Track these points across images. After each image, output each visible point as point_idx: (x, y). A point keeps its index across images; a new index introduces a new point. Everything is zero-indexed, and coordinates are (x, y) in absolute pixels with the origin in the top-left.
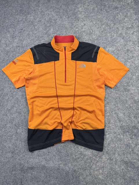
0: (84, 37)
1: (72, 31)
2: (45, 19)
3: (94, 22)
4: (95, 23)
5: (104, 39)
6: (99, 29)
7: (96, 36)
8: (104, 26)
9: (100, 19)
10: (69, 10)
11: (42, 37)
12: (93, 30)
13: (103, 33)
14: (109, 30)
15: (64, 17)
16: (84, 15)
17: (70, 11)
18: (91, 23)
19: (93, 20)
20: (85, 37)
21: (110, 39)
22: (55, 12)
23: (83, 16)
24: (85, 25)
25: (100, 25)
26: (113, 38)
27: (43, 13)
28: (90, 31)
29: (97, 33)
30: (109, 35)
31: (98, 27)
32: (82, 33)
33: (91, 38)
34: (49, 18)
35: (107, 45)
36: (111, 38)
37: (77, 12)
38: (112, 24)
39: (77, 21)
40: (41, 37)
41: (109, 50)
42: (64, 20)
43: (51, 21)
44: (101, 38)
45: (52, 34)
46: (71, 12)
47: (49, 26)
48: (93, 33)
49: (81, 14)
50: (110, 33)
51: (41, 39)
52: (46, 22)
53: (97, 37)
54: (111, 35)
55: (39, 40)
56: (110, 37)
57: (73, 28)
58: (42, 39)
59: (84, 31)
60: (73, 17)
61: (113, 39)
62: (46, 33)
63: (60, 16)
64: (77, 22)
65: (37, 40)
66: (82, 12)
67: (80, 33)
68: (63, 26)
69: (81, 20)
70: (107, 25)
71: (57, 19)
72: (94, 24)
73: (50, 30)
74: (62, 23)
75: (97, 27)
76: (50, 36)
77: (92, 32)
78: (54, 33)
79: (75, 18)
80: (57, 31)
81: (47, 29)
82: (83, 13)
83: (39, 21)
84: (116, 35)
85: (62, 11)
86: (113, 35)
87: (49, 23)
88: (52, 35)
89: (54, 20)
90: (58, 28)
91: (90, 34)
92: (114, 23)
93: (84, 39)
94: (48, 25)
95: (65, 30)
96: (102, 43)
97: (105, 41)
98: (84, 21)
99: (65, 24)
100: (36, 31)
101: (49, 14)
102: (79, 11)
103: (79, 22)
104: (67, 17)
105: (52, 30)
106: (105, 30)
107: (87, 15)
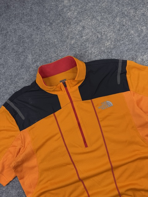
0: (90, 52)
1: (65, 47)
2: (12, 40)
3: (99, 18)
4: (101, 19)
5: (127, 43)
6: (112, 27)
7: (110, 41)
8: (118, 19)
9: (106, 8)
10: (47, 11)
11: (18, 74)
12: (101, 33)
13: (121, 32)
14: (129, 24)
15: (44, 26)
16: (76, 10)
17: (49, 12)
18: (94, 21)
19: (95, 14)
20: (92, 49)
21: (137, 40)
22: (25, 22)
23: (75, 14)
24: (84, 27)
25: (111, 20)
26: (143, 35)
27: (5, 32)
28: (98, 37)
29: (111, 35)
30: (132, 32)
31: (109, 23)
32: (83, 44)
33: (103, 49)
34: (17, 37)
35: (136, 51)
36: (139, 36)
37: (63, 9)
38: (132, 11)
39: (68, 26)
40: (16, 76)
41: (143, 60)
42: (45, 31)
43: (23, 42)
44: (122, 42)
45: (33, 64)
46: (52, 12)
47: (22, 52)
48: (104, 37)
49: (70, 11)
50: (134, 28)
51: (16, 80)
52: (15, 46)
53: (113, 43)
54: (137, 31)
55: (14, 82)
56: (137, 34)
57: (65, 41)
58: (19, 79)
59: (87, 40)
60: (59, 21)
61: (143, 38)
62: (22, 65)
63: (35, 28)
64: (68, 28)
65: (11, 84)
66: (70, 6)
67: (81, 45)
68: (48, 43)
69: (74, 20)
70: (123, 15)
71: (32, 35)
72: (99, 20)
73: (26, 58)
74: (43, 38)
75: (107, 24)
76: (31, 69)
77: (102, 36)
78: (35, 62)
79: (63, 22)
80: (39, 56)
81: (22, 59)
82: (73, 8)
83: (2, 49)
84: (145, 28)
85: (36, 16)
86: (139, 29)
87: (21, 45)
88: (33, 66)
89: (28, 37)
90: (40, 50)
91: (99, 41)
92: (134, 8)
93: (91, 54)
94: (21, 50)
95: (52, 50)
96: (127, 51)
97: (131, 46)
98: (81, 21)
99: (49, 39)
100: (4, 68)
101: (15, 30)
102: (65, 6)
103: (73, 26)
104: (48, 24)
105: (30, 57)
106: (124, 26)
107: (81, 8)
